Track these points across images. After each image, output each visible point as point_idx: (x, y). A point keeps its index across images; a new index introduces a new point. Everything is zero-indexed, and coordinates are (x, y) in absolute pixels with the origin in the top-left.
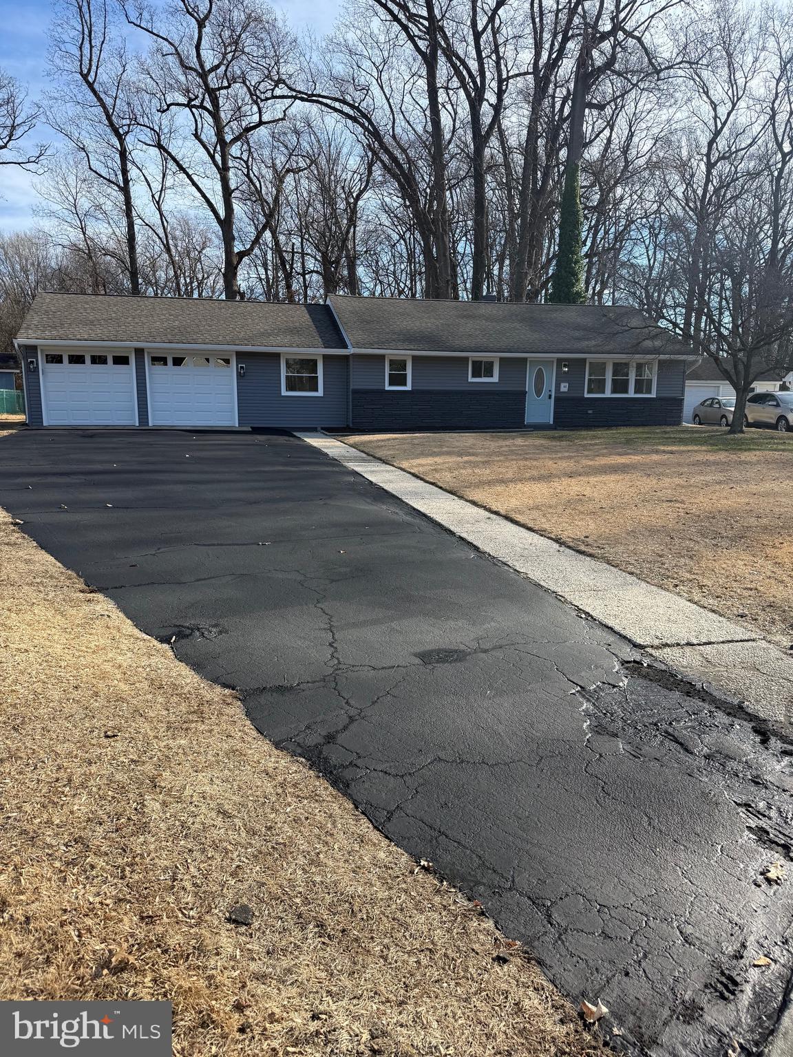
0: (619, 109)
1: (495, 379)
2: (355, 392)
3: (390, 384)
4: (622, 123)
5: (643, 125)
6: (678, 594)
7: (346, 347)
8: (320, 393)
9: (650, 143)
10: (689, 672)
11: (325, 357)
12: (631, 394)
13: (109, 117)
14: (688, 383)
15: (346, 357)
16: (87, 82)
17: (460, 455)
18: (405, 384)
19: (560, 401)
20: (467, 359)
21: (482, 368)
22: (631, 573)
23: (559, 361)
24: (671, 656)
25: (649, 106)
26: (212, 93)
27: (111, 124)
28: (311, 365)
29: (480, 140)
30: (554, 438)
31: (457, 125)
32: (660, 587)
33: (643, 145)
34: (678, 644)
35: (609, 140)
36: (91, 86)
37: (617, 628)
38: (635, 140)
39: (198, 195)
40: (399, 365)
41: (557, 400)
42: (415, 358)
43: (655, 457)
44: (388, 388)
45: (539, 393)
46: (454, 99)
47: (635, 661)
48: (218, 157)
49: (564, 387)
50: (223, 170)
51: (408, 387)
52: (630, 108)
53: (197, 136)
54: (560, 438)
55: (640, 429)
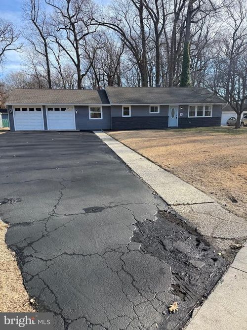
0: (203, 23)
1: (158, 112)
2: (113, 118)
3: (124, 115)
4: (205, 27)
5: (212, 28)
6: (192, 185)
7: (109, 103)
8: (102, 118)
9: (214, 34)
10: (183, 215)
11: (103, 107)
12: (204, 116)
13: (41, 33)
14: (222, 112)
15: (110, 106)
16: (34, 22)
17: (142, 137)
18: (129, 115)
19: (180, 119)
20: (149, 106)
21: (154, 109)
22: (179, 177)
23: (180, 106)
24: (178, 209)
25: (213, 22)
26: (72, 24)
27: (42, 36)
28: (99, 109)
29: (158, 35)
30: (176, 131)
31: (151, 31)
32: (187, 182)
33: (212, 35)
34: (184, 204)
35: (201, 34)
36: (35, 24)
37: (164, 198)
38: (209, 33)
39: (69, 57)
40: (126, 109)
41: (179, 118)
42: (132, 106)
43: (207, 137)
44: (123, 116)
45: (173, 117)
46: (149, 23)
47: (164, 211)
48: (75, 45)
49: (181, 114)
50: (77, 49)
51: (130, 116)
52: (207, 23)
53: (68, 38)
54: (178, 131)
55: (206, 128)
